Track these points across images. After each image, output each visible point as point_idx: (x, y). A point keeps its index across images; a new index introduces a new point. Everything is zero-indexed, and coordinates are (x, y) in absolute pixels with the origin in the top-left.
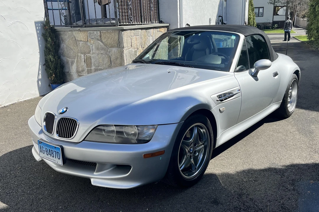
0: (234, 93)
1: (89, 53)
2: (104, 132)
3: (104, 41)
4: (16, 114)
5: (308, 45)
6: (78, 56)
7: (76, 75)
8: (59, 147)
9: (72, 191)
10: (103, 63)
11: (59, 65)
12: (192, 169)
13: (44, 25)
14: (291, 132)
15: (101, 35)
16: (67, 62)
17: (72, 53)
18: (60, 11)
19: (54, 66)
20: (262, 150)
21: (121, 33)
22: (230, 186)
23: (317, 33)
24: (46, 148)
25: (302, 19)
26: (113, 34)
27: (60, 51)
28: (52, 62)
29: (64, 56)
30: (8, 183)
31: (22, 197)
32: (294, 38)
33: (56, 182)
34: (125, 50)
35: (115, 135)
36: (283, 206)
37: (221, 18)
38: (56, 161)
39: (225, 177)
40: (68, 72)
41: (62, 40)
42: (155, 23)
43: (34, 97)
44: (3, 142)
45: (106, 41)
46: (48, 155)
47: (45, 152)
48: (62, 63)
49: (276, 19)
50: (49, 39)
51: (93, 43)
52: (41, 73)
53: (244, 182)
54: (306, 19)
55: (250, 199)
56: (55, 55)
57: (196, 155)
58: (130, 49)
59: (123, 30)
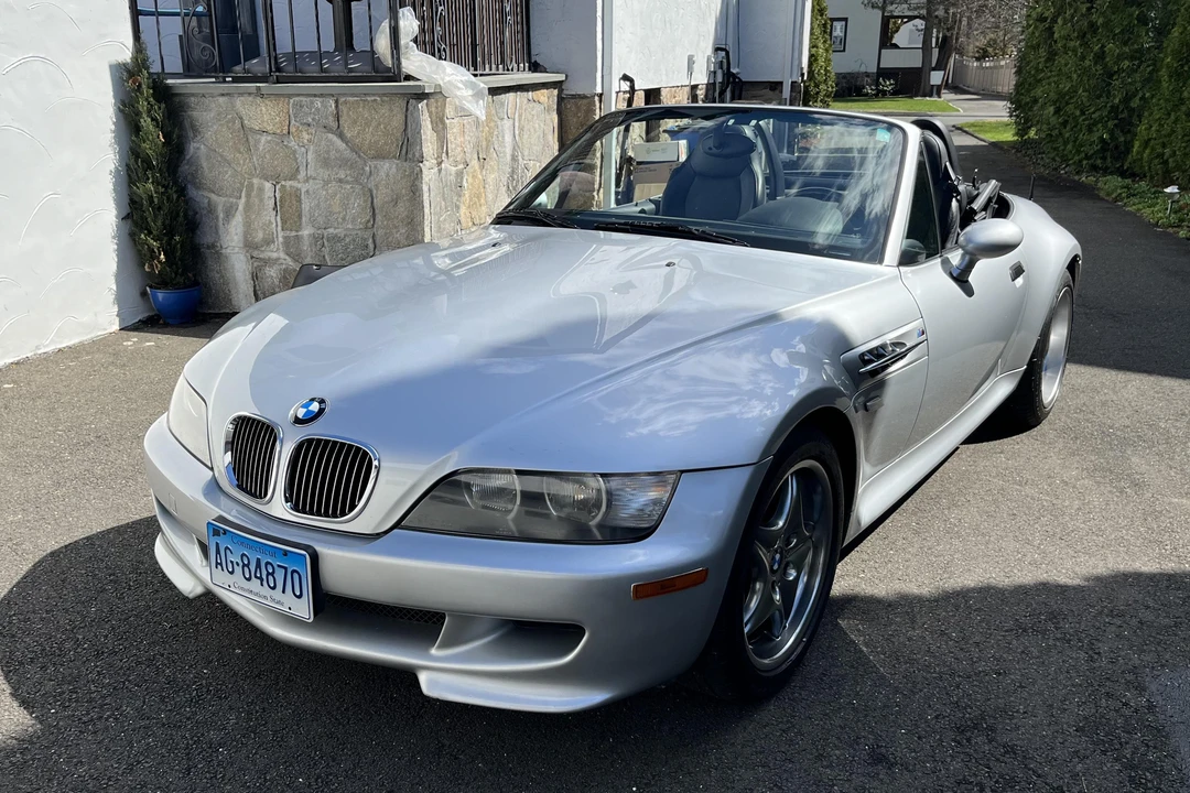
0: (909, 345)
1: (293, 177)
2: (470, 496)
3: (348, 135)
4: (39, 402)
5: (1019, 155)
6: (251, 186)
7: (242, 257)
8: (304, 552)
10: (345, 216)
11: (181, 219)
12: (772, 632)
13: (129, 71)
14: (1066, 483)
15: (338, 113)
16: (211, 209)
17: (227, 177)
18: (187, 19)
19: (163, 224)
20: (983, 551)
21: (416, 108)
22: (914, 694)
23: (1055, 117)
24: (243, 555)
25: (975, 64)
26: (384, 110)
27: (184, 168)
28: (156, 209)
29: (198, 188)
30: (76, 679)
31: (144, 739)
32: (958, 129)
33: (258, 676)
34: (425, 166)
36: (1133, 774)
37: (724, 53)
39: (882, 656)
40: (213, 246)
41: (193, 126)
42: (515, 70)
43: (89, 337)
44: (15, 513)
45: (358, 133)
46: (248, 579)
48: (191, 213)
49: (891, 60)
50: (146, 122)
51: (309, 141)
52: (116, 247)
53: (959, 676)
54: (988, 64)
55: (1004, 747)
56: (166, 183)
57: (791, 578)
58: (443, 165)
59: (421, 96)
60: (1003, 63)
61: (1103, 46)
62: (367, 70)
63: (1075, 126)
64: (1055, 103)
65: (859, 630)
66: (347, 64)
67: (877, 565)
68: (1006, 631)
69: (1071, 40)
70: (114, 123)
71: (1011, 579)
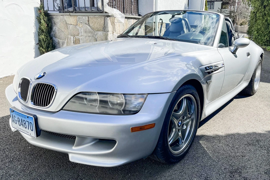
0: (219, 67)
1: (78, 35)
2: (86, 101)
3: (91, 25)
6: (68, 38)
8: (32, 117)
9: (49, 166)
11: (51, 45)
12: (179, 144)
13: (39, 9)
14: (260, 108)
15: (88, 20)
16: (59, 43)
17: (62, 35)
19: (46, 45)
20: (239, 124)
21: (107, 19)
22: (219, 162)
23: (257, 34)
24: (18, 118)
25: (240, 26)
26: (99, 19)
27: (52, 33)
28: (45, 42)
29: (56, 38)
33: (32, 155)
34: (109, 33)
35: (98, 105)
38: (28, 133)
39: (211, 151)
41: (54, 23)
42: (135, 15)
45: (93, 25)
46: (20, 125)
47: (17, 122)
48: (54, 44)
50: (42, 21)
51: (82, 27)
52: (34, 51)
53: (232, 157)
54: (242, 26)
55: (244, 178)
56: (47, 36)
57: (184, 128)
58: (114, 34)
59: (108, 16)
60: (246, 26)
61: (267, 18)
62: (96, 10)
63: (261, 36)
64: (257, 31)
65: (205, 144)
66: (91, 9)
67: (211, 127)
68: (245, 145)
69: (260, 17)
70: (35, 21)
71: (246, 131)
